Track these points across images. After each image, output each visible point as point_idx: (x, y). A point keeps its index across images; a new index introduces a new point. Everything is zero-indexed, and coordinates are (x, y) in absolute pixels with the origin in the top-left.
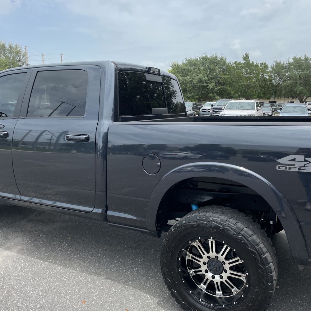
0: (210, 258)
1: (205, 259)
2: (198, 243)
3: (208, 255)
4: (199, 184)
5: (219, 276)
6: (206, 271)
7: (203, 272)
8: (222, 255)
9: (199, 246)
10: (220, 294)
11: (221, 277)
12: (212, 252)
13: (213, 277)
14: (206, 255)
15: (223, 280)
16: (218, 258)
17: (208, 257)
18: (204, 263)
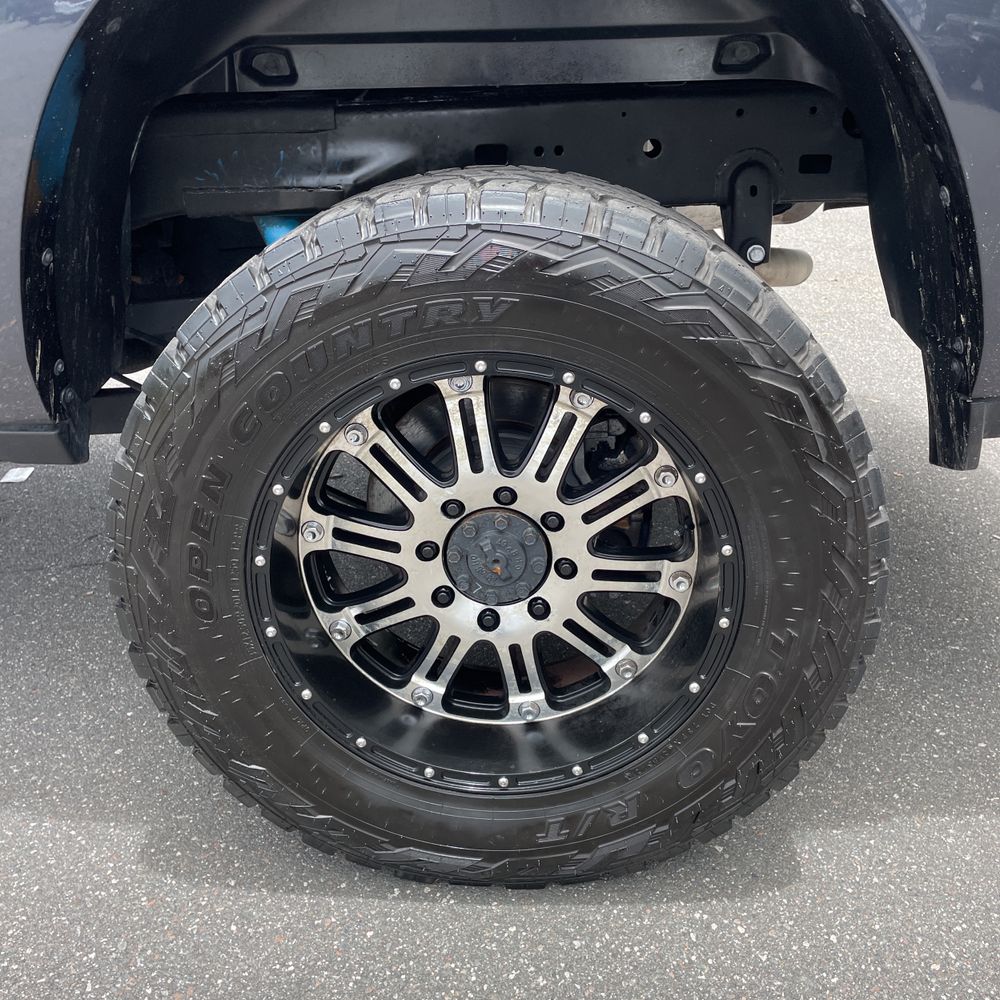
0: (461, 506)
1: (429, 523)
2: (373, 429)
3: (450, 493)
4: (303, 58)
5: (524, 605)
6: (442, 597)
7: (424, 607)
8: (542, 475)
9: (377, 452)
10: (534, 704)
11: (540, 610)
12: (476, 466)
13: (489, 621)
14: (436, 494)
15: (553, 625)
16: (514, 496)
17: (453, 508)
18: (425, 551)
